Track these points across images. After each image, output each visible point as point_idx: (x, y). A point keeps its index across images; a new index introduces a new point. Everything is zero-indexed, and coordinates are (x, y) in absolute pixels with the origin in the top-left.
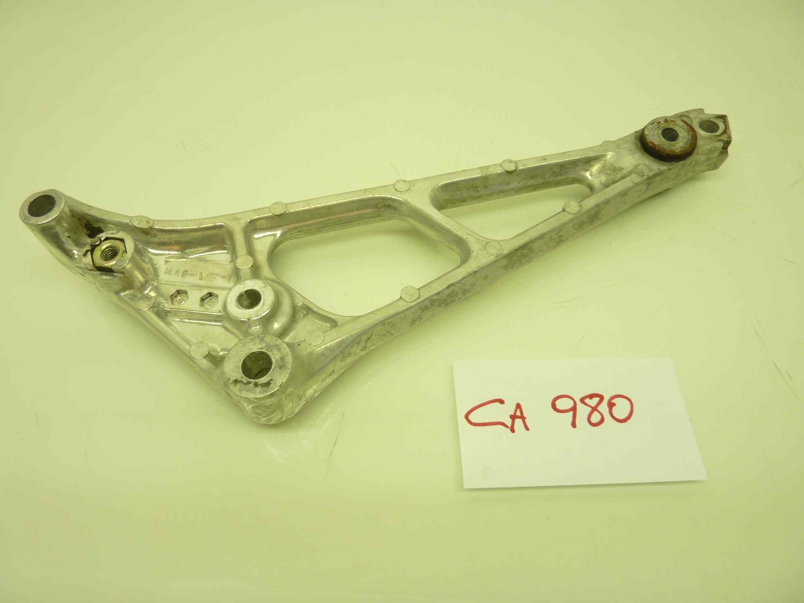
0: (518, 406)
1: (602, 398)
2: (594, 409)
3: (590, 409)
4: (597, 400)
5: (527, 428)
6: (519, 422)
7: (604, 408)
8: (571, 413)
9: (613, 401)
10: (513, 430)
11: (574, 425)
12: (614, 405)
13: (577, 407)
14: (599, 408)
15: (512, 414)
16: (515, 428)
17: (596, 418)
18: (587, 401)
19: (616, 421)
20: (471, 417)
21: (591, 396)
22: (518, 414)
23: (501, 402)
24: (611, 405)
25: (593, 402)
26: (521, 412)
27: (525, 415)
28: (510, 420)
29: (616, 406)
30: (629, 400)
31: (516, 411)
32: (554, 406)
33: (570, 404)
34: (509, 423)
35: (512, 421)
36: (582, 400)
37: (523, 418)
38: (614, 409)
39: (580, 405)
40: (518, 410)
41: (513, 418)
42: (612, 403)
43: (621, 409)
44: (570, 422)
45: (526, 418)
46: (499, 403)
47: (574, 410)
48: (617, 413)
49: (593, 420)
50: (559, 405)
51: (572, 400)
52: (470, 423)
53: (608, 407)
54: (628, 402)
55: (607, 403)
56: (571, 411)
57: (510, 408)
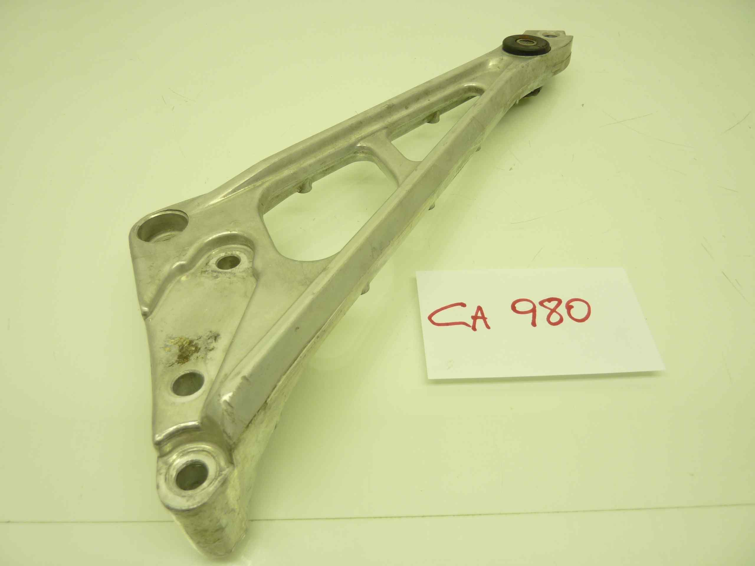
0: (479, 308)
1: (560, 302)
2: (553, 311)
3: (549, 311)
4: (555, 303)
5: (488, 327)
7: (562, 309)
8: (531, 315)
9: (571, 304)
10: (474, 329)
11: (534, 324)
12: (572, 307)
13: (537, 309)
14: (558, 310)
15: (474, 315)
16: (477, 327)
17: (555, 318)
18: (546, 304)
19: (575, 321)
20: (433, 318)
21: (550, 300)
22: (479, 314)
23: (463, 305)
24: (569, 308)
25: (553, 304)
26: (482, 314)
27: (486, 316)
28: (472, 321)
29: (574, 308)
30: (586, 303)
31: (477, 313)
32: (513, 308)
33: (529, 307)
34: (470, 322)
35: (473, 321)
36: (541, 303)
37: (484, 318)
38: (572, 311)
39: (539, 308)
40: (480, 311)
41: (475, 318)
42: (570, 305)
43: (579, 311)
44: (531, 321)
45: (487, 318)
46: (460, 306)
47: (533, 311)
48: (575, 314)
49: (552, 320)
50: (519, 308)
51: (532, 303)
52: (434, 323)
53: (566, 309)
54: (585, 305)
55: (565, 305)
56: (531, 312)
57: (471, 310)
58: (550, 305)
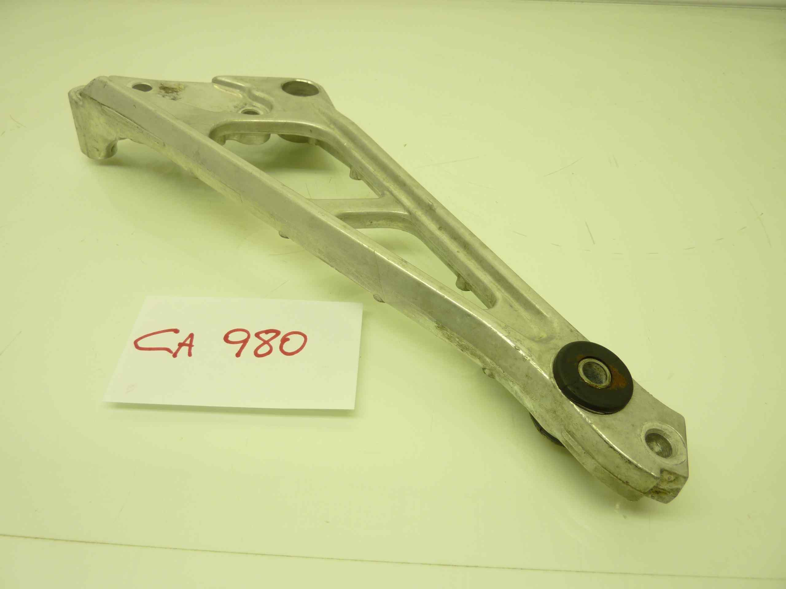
0: (191, 336)
1: (278, 333)
2: (266, 342)
3: (262, 342)
5: (190, 354)
6: (185, 349)
7: (276, 343)
9: (288, 337)
10: (175, 355)
11: (238, 355)
12: (288, 340)
14: (271, 343)
15: (182, 342)
16: (178, 354)
17: (265, 349)
18: (263, 336)
19: (284, 354)
21: (267, 332)
23: (176, 331)
24: (285, 340)
25: (269, 336)
26: (191, 341)
27: (193, 344)
28: (177, 347)
29: (290, 341)
30: (305, 337)
31: (186, 340)
32: (226, 338)
33: (242, 336)
36: (257, 335)
37: (190, 346)
38: (286, 344)
39: (253, 337)
40: (190, 339)
41: (181, 345)
42: (288, 338)
43: (293, 344)
44: (237, 352)
45: (193, 346)
46: (173, 332)
47: (245, 342)
48: (288, 347)
49: (260, 352)
50: (231, 338)
51: (247, 333)
52: (137, 347)
53: (280, 342)
54: (302, 339)
55: (281, 338)
56: (242, 343)
57: (181, 337)
58: (266, 337)
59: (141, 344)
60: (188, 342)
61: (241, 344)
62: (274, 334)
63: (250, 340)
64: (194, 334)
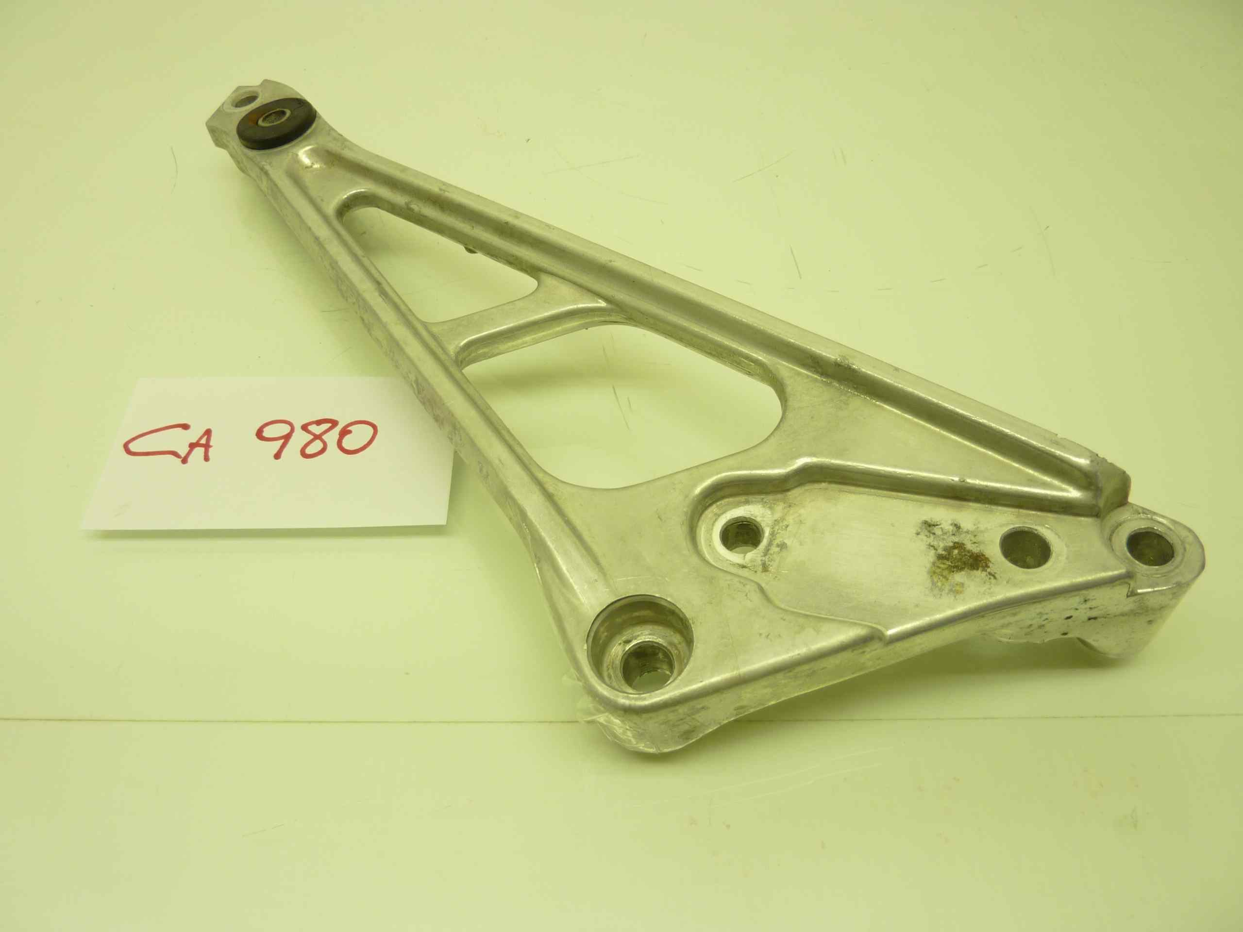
0: (208, 433)
1: (334, 423)
2: (317, 437)
3: (311, 437)
4: (326, 426)
5: (207, 458)
6: (199, 452)
7: (332, 438)
9: (349, 428)
10: (184, 461)
11: (277, 456)
12: (350, 432)
14: (324, 437)
15: (194, 441)
16: (190, 459)
17: (317, 446)
18: (312, 428)
19: (344, 452)
21: (319, 423)
23: (185, 427)
24: (345, 432)
25: (320, 429)
26: (208, 440)
27: (211, 443)
28: (187, 449)
29: (352, 434)
30: (374, 427)
31: (201, 438)
32: (259, 433)
33: (285, 429)
35: (189, 450)
36: (305, 428)
37: (207, 446)
38: (347, 438)
39: (298, 431)
40: (206, 437)
41: (192, 446)
42: (348, 430)
43: (358, 437)
44: (275, 451)
45: (211, 446)
46: (181, 428)
47: (287, 438)
48: (349, 442)
49: (309, 451)
50: (267, 433)
51: (290, 426)
52: (129, 452)
53: (338, 436)
54: (370, 430)
55: (340, 429)
56: (282, 439)
57: (193, 435)
58: (317, 430)
59: (133, 447)
60: (203, 441)
61: (282, 441)
62: (329, 425)
63: (294, 434)
64: (212, 429)
